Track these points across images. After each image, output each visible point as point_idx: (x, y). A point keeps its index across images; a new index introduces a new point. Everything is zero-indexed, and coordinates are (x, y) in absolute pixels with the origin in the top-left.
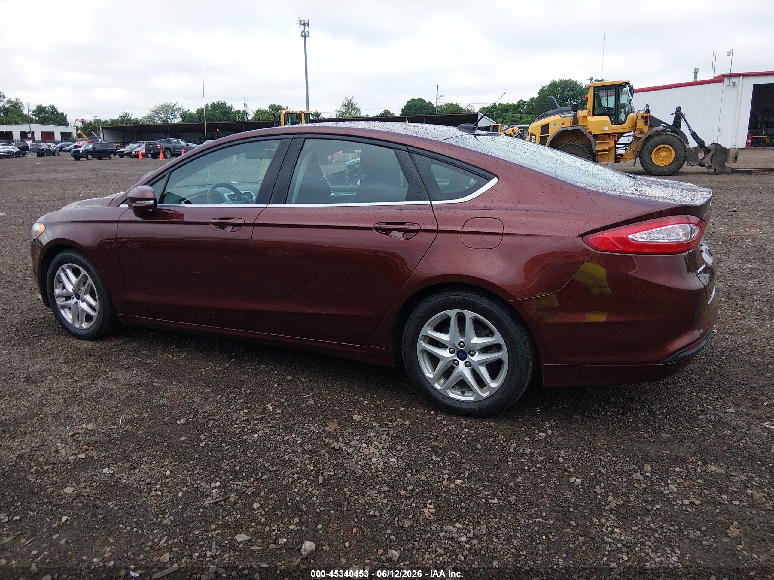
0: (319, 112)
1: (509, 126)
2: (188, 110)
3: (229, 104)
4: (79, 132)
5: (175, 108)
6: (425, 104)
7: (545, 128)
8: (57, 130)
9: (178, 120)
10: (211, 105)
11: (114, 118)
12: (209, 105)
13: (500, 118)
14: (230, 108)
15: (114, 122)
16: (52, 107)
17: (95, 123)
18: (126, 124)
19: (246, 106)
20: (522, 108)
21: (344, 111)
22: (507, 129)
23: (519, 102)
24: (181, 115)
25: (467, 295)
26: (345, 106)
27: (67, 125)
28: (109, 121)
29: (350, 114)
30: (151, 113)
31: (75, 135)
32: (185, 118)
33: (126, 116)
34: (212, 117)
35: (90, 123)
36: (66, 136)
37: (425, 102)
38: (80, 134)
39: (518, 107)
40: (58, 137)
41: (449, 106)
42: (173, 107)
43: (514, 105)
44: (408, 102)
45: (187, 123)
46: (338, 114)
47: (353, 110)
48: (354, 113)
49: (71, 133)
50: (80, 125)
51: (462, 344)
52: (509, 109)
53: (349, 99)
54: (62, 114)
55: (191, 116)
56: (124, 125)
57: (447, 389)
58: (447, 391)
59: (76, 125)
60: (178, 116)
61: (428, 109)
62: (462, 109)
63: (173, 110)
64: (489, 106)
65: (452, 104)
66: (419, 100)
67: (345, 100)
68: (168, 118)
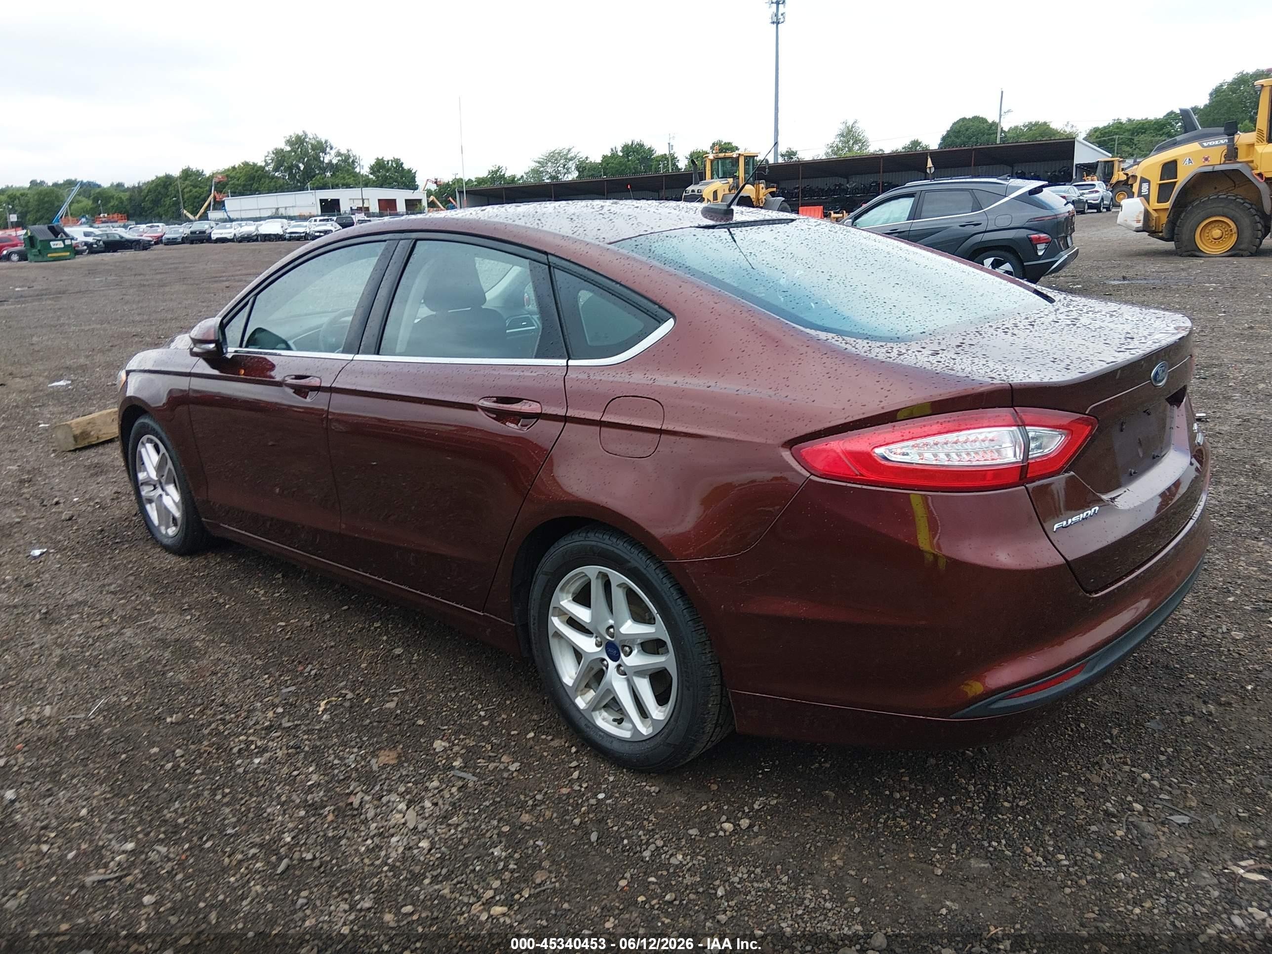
0: (794, 150)
1: (1135, 161)
2: (587, 158)
3: (647, 145)
4: (432, 198)
5: (569, 156)
6: (985, 125)
7: (1170, 169)
8: (400, 196)
9: (573, 176)
10: (623, 148)
11: (481, 176)
12: (619, 149)
13: (1128, 145)
14: (650, 151)
15: (481, 181)
16: (397, 162)
17: (454, 184)
18: (497, 185)
19: (670, 146)
20: (1172, 126)
21: (840, 145)
22: (1131, 166)
23: (1168, 114)
24: (578, 168)
25: (610, 543)
26: (843, 136)
27: (415, 188)
28: (474, 180)
29: (850, 150)
30: (534, 165)
31: (425, 203)
32: (583, 171)
33: (498, 171)
34: (623, 167)
35: (448, 184)
36: (412, 206)
37: (986, 121)
38: (433, 201)
39: (1164, 125)
40: (401, 207)
41: (1031, 126)
42: (567, 154)
43: (1157, 122)
44: (954, 124)
45: (583, 180)
46: (830, 151)
47: (855, 143)
48: (856, 147)
49: (420, 201)
50: (433, 187)
51: (612, 630)
52: (1146, 130)
53: (850, 123)
54: (410, 171)
55: (594, 167)
56: (495, 186)
57: (594, 710)
58: (593, 714)
59: (428, 187)
60: (573, 168)
61: (990, 134)
62: (1054, 132)
63: (566, 159)
64: (1106, 125)
65: (1036, 124)
66: (976, 119)
67: (842, 127)
68: (558, 172)
